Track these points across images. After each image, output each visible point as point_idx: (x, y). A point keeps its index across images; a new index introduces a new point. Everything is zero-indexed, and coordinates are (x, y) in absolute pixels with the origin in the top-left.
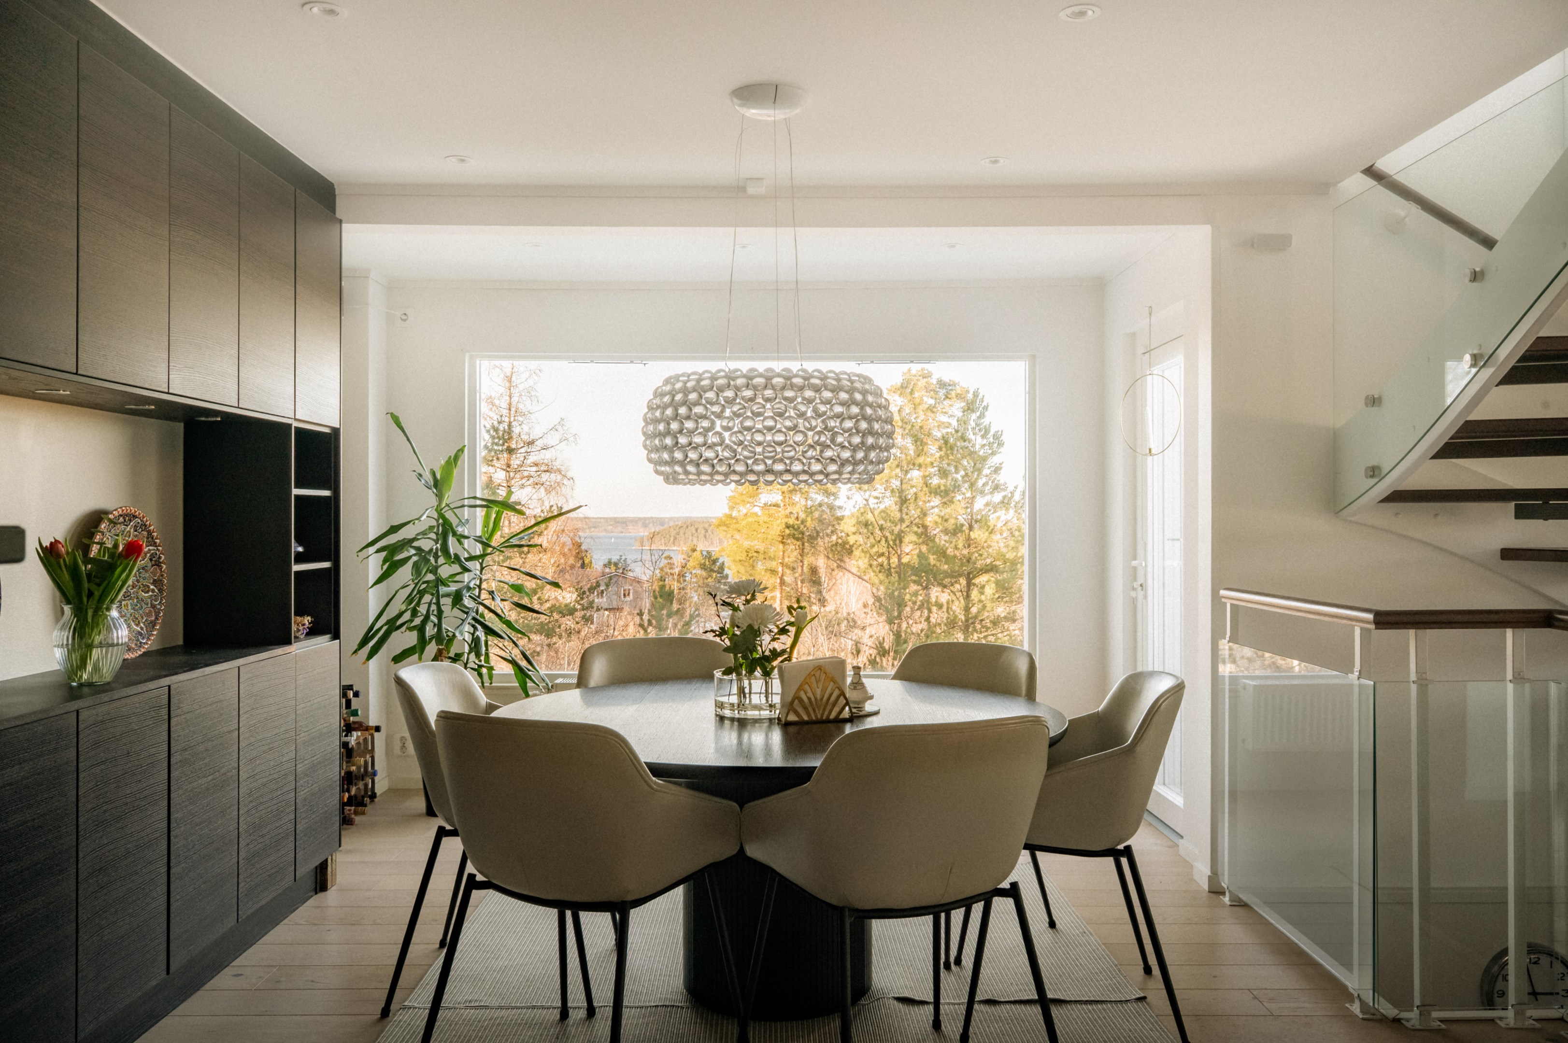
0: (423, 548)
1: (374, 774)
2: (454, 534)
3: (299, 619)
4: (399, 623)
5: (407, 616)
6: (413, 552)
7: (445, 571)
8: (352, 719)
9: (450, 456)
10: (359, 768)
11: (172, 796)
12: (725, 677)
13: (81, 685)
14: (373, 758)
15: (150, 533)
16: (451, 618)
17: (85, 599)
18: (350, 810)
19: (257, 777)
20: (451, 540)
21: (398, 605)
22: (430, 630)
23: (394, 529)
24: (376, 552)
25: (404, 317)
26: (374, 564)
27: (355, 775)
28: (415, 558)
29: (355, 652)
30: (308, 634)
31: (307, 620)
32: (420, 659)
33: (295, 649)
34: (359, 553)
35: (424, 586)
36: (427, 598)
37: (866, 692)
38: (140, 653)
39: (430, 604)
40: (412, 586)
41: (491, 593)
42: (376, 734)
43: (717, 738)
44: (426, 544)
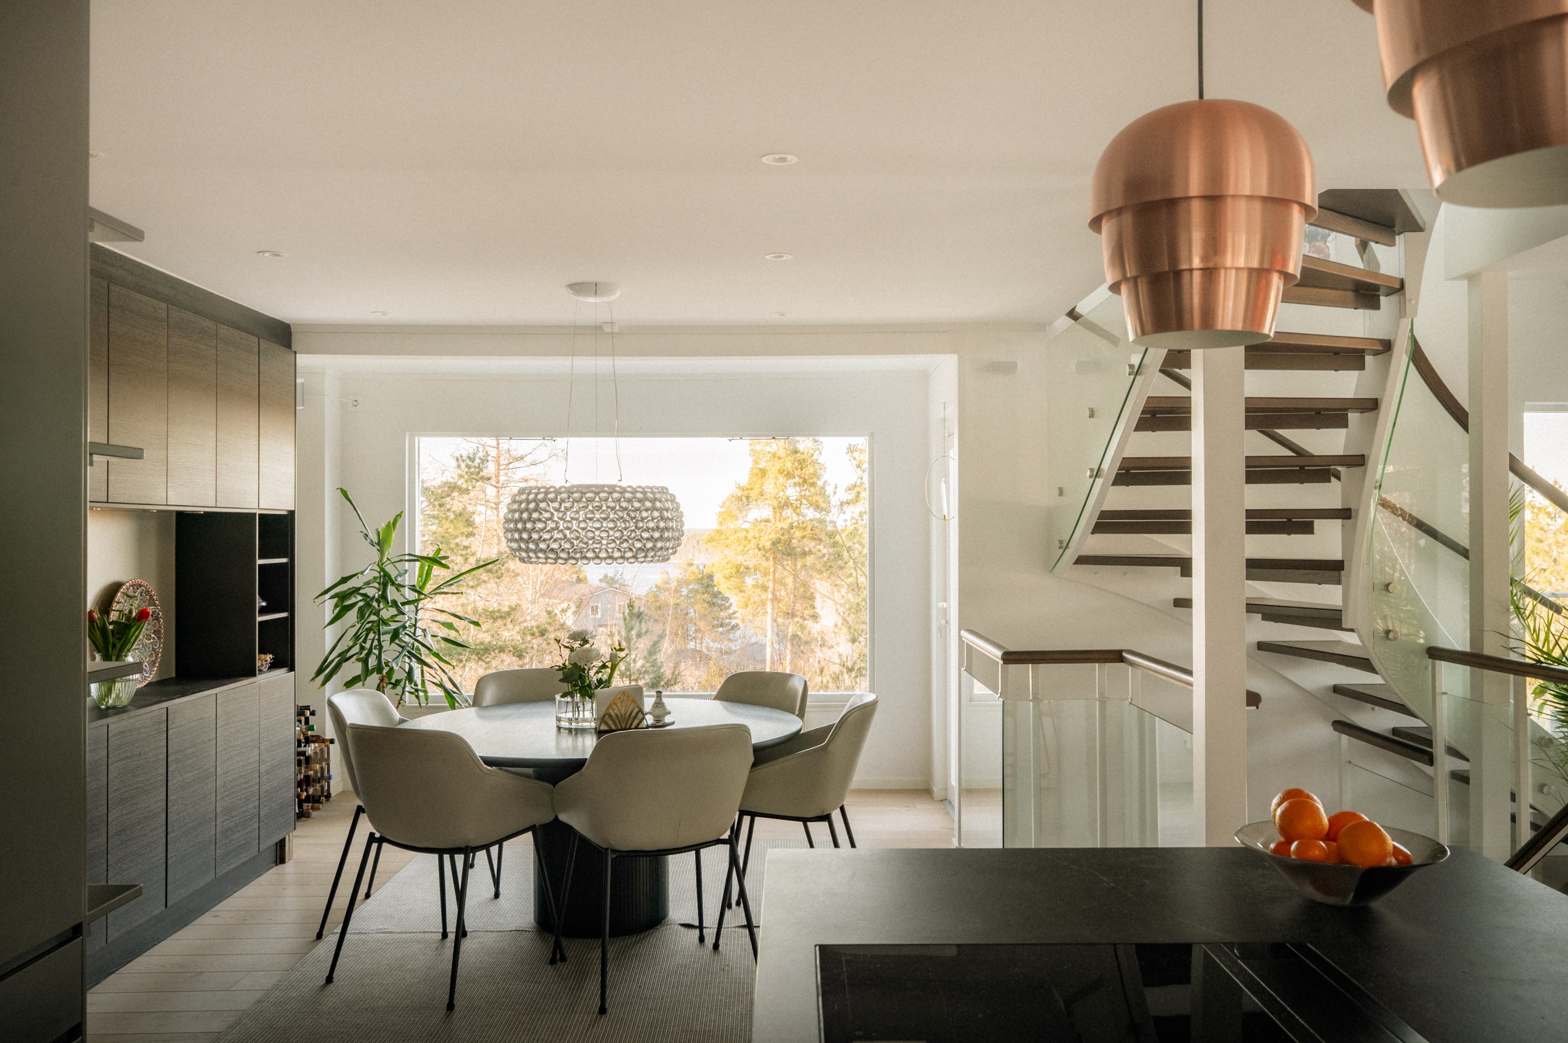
0: (369, 594)
1: (330, 778)
2: (393, 584)
3: (263, 656)
4: (349, 654)
5: (356, 649)
6: (360, 598)
7: (386, 613)
8: (310, 733)
9: (389, 522)
10: (316, 772)
11: (169, 784)
12: (562, 699)
13: (108, 708)
14: (328, 765)
15: (151, 596)
16: (390, 652)
17: (110, 650)
18: (308, 806)
19: (229, 774)
20: (390, 590)
21: (347, 642)
22: (372, 662)
23: (344, 580)
24: (330, 598)
25: (355, 403)
26: (329, 607)
27: (313, 779)
28: (361, 604)
29: (313, 679)
30: (269, 668)
31: (269, 657)
32: (363, 685)
33: (260, 679)
34: (316, 600)
35: (370, 625)
36: (371, 635)
37: (665, 709)
38: (144, 684)
39: (373, 640)
40: (358, 626)
41: (424, 630)
42: (331, 746)
43: (558, 742)
44: (372, 592)
